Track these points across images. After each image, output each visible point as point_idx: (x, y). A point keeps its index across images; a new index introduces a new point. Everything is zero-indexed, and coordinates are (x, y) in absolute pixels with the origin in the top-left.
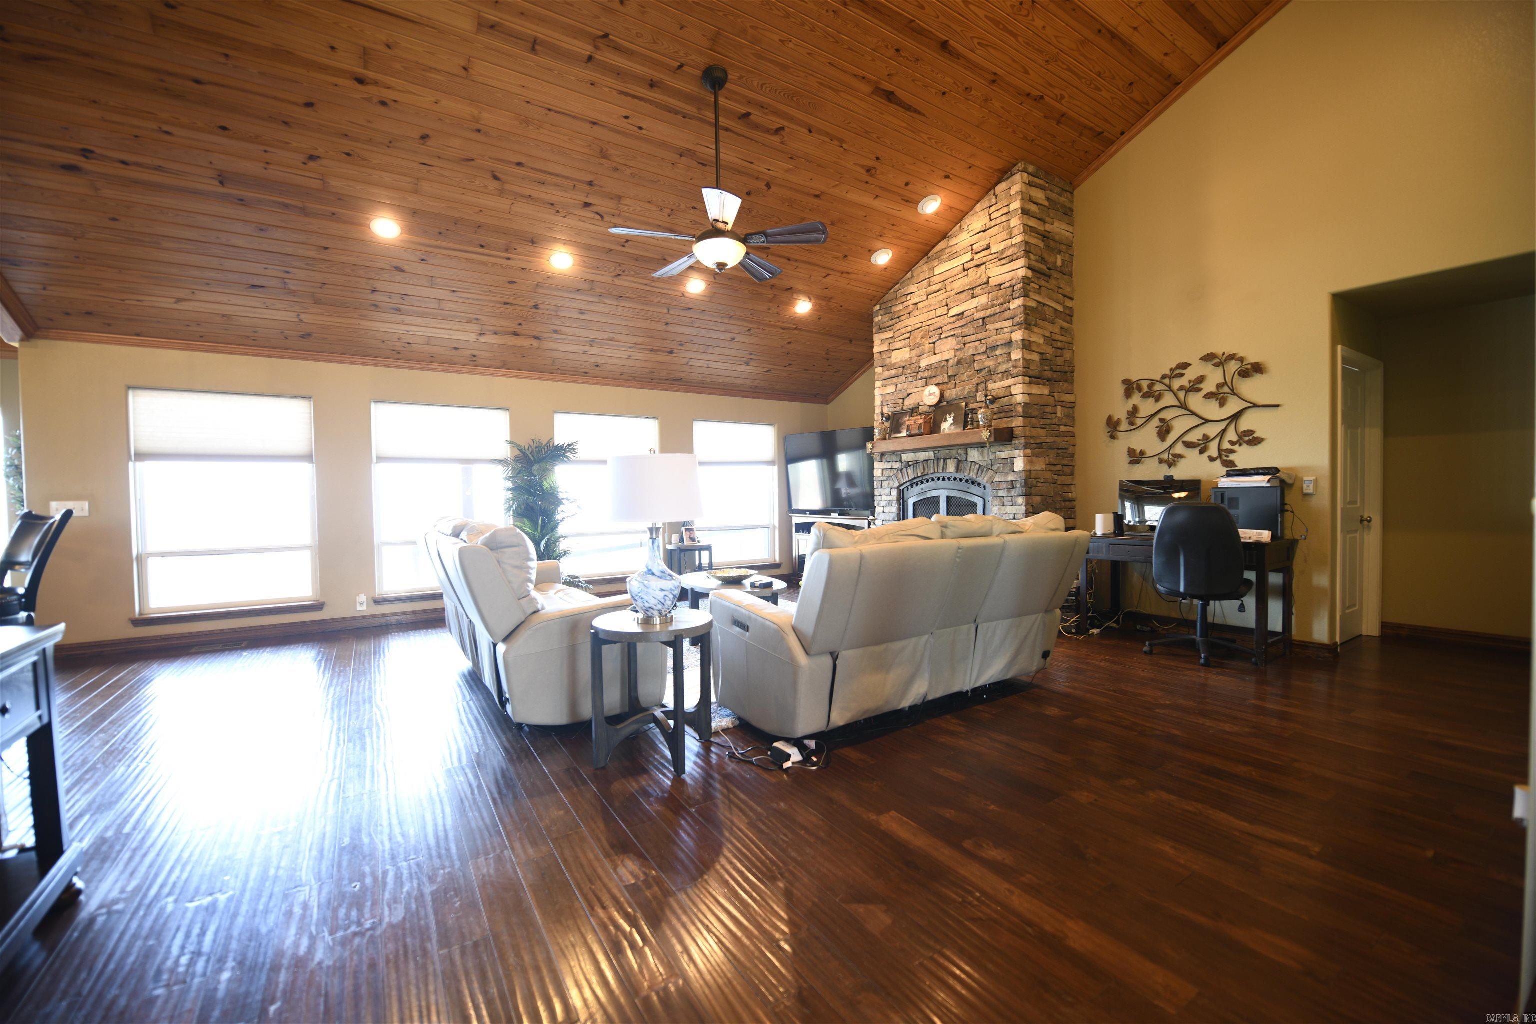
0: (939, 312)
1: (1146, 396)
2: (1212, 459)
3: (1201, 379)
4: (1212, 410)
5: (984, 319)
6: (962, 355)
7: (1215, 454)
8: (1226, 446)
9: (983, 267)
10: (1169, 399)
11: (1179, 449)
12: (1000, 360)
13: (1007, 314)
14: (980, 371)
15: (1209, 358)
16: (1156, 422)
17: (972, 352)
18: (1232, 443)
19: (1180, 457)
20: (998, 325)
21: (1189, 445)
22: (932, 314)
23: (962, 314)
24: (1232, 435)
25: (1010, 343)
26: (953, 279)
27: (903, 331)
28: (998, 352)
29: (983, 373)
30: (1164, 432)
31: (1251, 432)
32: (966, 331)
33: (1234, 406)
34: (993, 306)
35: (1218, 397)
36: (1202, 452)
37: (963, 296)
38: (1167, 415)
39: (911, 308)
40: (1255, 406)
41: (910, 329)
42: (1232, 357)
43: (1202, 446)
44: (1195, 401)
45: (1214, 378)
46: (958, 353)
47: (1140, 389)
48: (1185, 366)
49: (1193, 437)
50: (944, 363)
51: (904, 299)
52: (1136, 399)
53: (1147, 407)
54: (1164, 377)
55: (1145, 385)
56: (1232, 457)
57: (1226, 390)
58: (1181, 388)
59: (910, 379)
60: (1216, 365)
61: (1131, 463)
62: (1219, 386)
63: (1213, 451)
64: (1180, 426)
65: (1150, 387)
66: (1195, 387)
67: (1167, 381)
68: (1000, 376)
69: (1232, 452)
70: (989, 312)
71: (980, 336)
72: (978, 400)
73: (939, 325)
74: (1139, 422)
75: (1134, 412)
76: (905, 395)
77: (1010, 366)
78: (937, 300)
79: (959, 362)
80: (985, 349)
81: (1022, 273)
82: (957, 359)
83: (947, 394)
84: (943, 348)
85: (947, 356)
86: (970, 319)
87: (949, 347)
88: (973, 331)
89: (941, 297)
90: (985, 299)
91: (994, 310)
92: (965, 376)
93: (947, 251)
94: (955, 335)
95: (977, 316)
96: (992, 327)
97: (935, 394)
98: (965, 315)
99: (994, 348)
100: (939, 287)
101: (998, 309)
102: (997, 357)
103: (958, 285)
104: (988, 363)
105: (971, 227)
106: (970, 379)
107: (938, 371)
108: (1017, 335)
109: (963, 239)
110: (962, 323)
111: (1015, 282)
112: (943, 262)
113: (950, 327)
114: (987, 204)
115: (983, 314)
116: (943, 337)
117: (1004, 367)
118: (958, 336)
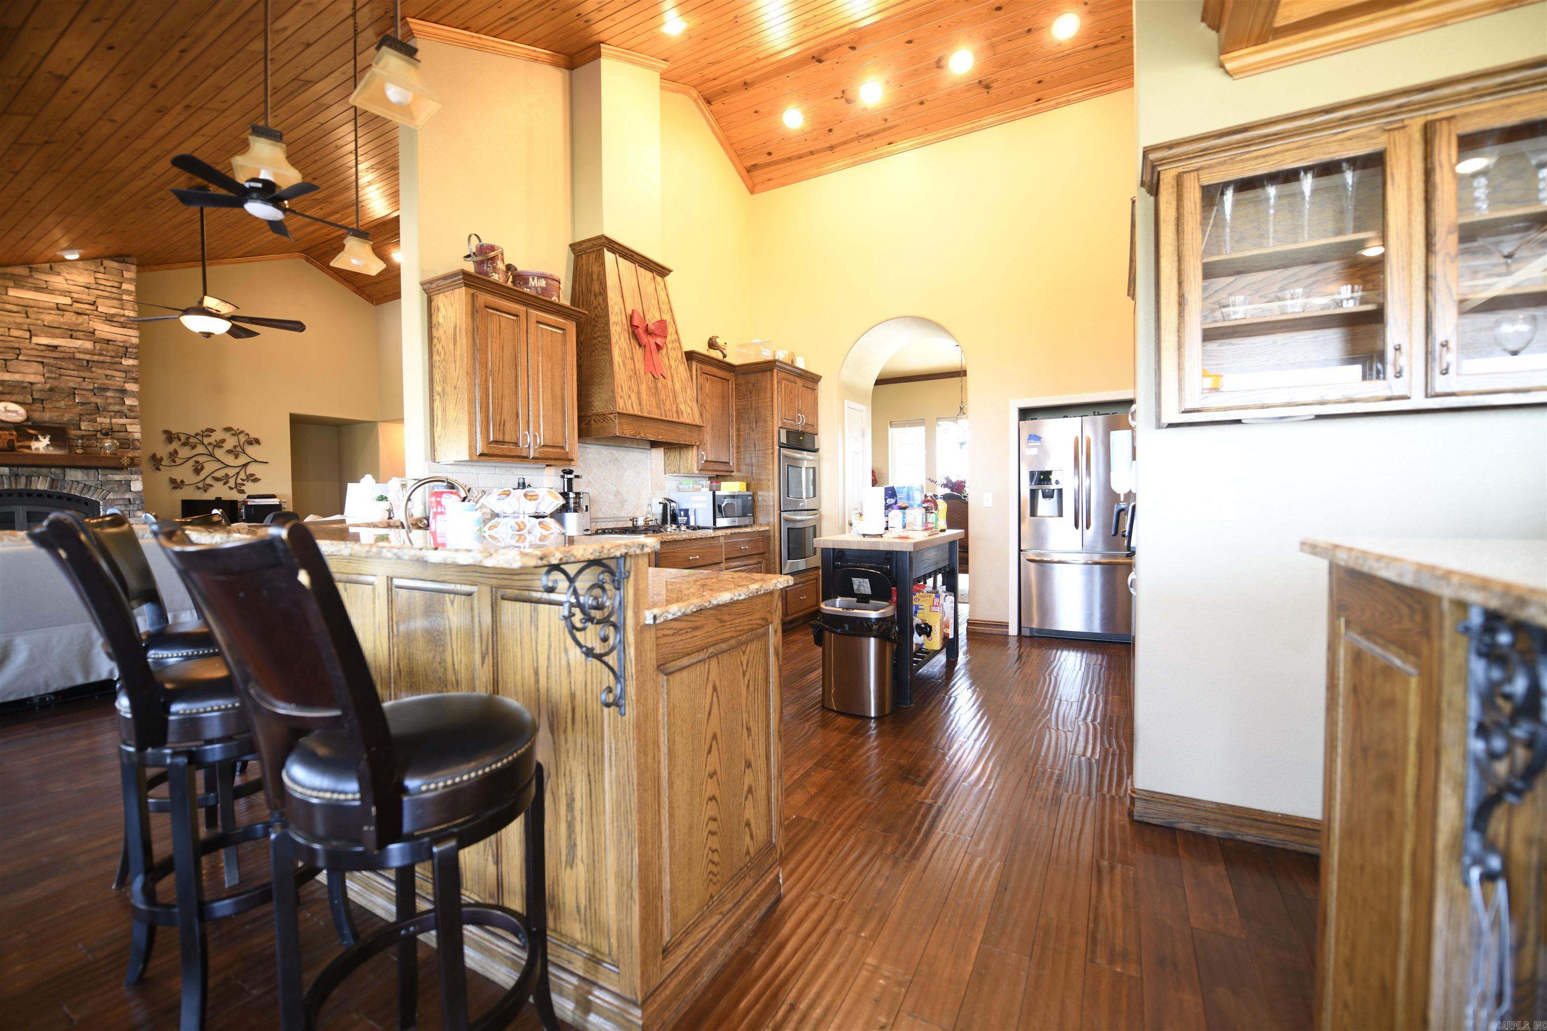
0: (16, 333)
1: (185, 444)
2: (231, 488)
3: (223, 441)
4: (230, 460)
5: (88, 361)
6: (56, 383)
7: (233, 485)
8: (239, 481)
9: (86, 317)
10: (200, 449)
11: (209, 481)
12: (110, 401)
13: (117, 367)
14: (83, 404)
15: (228, 429)
16: (191, 462)
17: (72, 385)
18: (243, 480)
19: (211, 486)
20: (109, 372)
21: (217, 479)
22: (3, 331)
23: (56, 347)
24: (242, 475)
25: (123, 391)
26: (40, 310)
28: (109, 394)
29: (88, 406)
30: (198, 470)
31: (252, 475)
32: (63, 364)
33: (243, 460)
34: (101, 355)
35: (233, 452)
36: (225, 484)
37: (57, 331)
38: (201, 459)
40: (256, 461)
42: (242, 432)
43: (225, 479)
44: (219, 453)
45: (231, 442)
46: (50, 381)
47: (179, 439)
48: (212, 431)
49: (218, 474)
50: (26, 385)
52: (175, 445)
53: (184, 452)
54: (197, 434)
55: (183, 438)
56: (243, 488)
57: (239, 449)
58: (210, 444)
60: (233, 435)
61: (174, 488)
62: (235, 447)
63: (232, 483)
64: (210, 467)
65: (187, 439)
66: (219, 444)
67: (200, 437)
68: (112, 414)
69: (243, 485)
70: (96, 358)
71: (83, 374)
72: (83, 428)
73: (16, 345)
74: (178, 461)
75: (174, 454)
77: (125, 409)
78: (11, 319)
79: (51, 390)
80: (91, 387)
81: (135, 341)
82: (48, 386)
83: (36, 415)
84: (22, 369)
85: (31, 378)
86: (67, 356)
87: (33, 371)
88: (72, 367)
89: (19, 320)
90: (88, 345)
91: (101, 358)
92: (62, 404)
93: (30, 280)
94: (42, 363)
95: (78, 355)
96: (99, 371)
97: (16, 412)
98: (59, 349)
99: (103, 389)
100: (15, 308)
101: (108, 359)
102: (107, 398)
103: (48, 318)
104: (94, 399)
105: (68, 277)
106: (68, 407)
107: (17, 390)
108: (132, 387)
109: (57, 281)
110: (55, 355)
111: (128, 345)
112: (22, 287)
113: (35, 353)
114: (93, 268)
115: (88, 357)
116: (20, 357)
117: (117, 408)
118: (48, 365)
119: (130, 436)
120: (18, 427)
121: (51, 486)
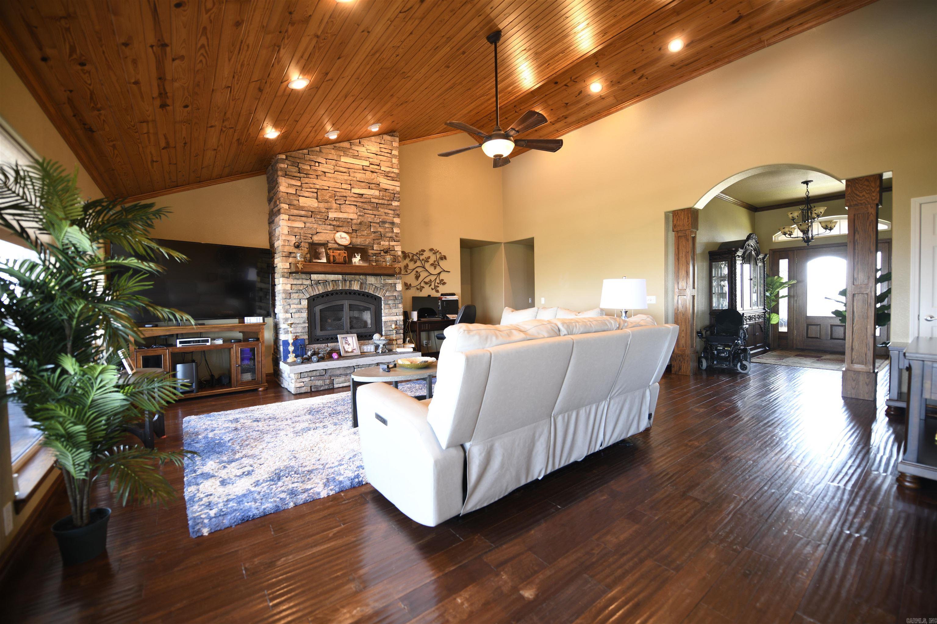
0: (344, 186)
1: (411, 260)
2: (432, 289)
3: (429, 258)
4: (432, 270)
5: (377, 204)
6: (363, 219)
7: (433, 287)
8: (436, 284)
9: (376, 174)
10: (419, 264)
11: (422, 284)
12: (387, 230)
13: (390, 207)
14: (374, 232)
15: (431, 250)
16: (414, 272)
17: (370, 220)
18: (438, 283)
19: (423, 287)
20: (386, 211)
21: (426, 283)
22: (339, 185)
23: (362, 195)
24: (438, 281)
25: (393, 223)
26: (355, 171)
27: (312, 186)
28: (387, 225)
29: (377, 234)
30: (417, 277)
31: (442, 280)
32: (366, 206)
33: (438, 270)
34: (383, 199)
35: (434, 265)
36: (430, 286)
37: (363, 184)
38: (419, 270)
39: (319, 173)
40: (444, 271)
41: (318, 187)
42: (438, 251)
43: (429, 283)
44: (427, 266)
45: (432, 259)
46: (360, 217)
47: (409, 257)
48: (424, 251)
49: (427, 280)
50: (349, 220)
51: (313, 163)
52: (407, 261)
53: (411, 266)
54: (417, 253)
55: (411, 255)
56: (438, 289)
57: (436, 263)
58: (423, 260)
59: (320, 223)
60: (434, 253)
61: (407, 289)
62: (435, 261)
63: (433, 286)
64: (423, 275)
65: (413, 257)
66: (427, 260)
67: (418, 255)
68: (388, 239)
69: (438, 287)
70: (380, 201)
71: (375, 213)
72: (375, 248)
73: (345, 195)
74: (409, 271)
75: (406, 267)
76: (314, 232)
77: (394, 235)
78: (342, 177)
79: (360, 223)
80: (378, 221)
81: (398, 189)
82: (359, 221)
83: (354, 240)
84: (348, 210)
85: (352, 216)
86: (368, 200)
87: (352, 211)
88: (370, 208)
89: (346, 178)
90: (377, 193)
91: (383, 202)
92: (365, 233)
93: (351, 151)
94: (356, 205)
95: (373, 200)
96: (382, 210)
97: (345, 238)
98: (364, 196)
99: (384, 222)
100: (344, 170)
101: (386, 202)
102: (386, 228)
103: (360, 176)
104: (380, 229)
105: (368, 147)
106: (368, 235)
107: (345, 224)
108: (397, 220)
109: (362, 151)
110: (362, 200)
111: (395, 192)
112: (347, 156)
113: (353, 199)
114: (379, 141)
115: (377, 201)
116: (346, 203)
117: (390, 235)
118: (359, 207)
119: (396, 254)
120: (346, 248)
121: (361, 287)
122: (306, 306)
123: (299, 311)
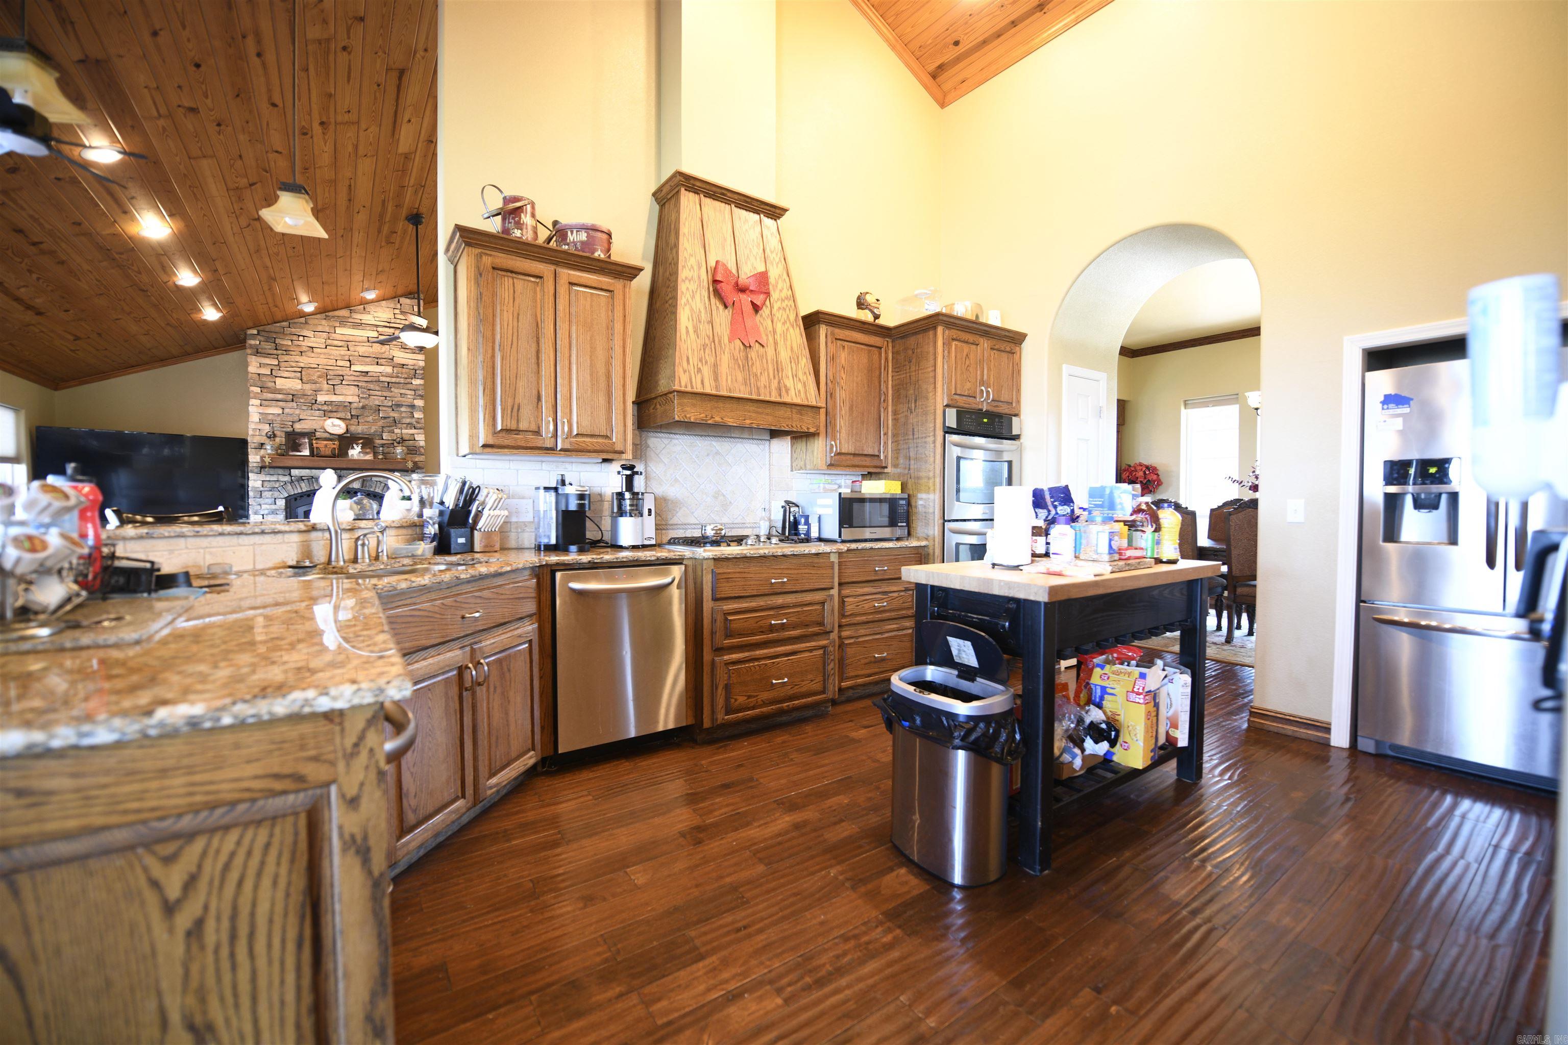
0: (340, 363)
5: (389, 383)
6: (367, 403)
12: (404, 415)
13: (409, 386)
14: (385, 418)
17: (377, 403)
20: (403, 391)
22: (333, 362)
23: (367, 372)
25: (413, 406)
26: (357, 344)
27: (294, 364)
28: (403, 409)
29: (388, 420)
32: (371, 386)
34: (397, 377)
37: (368, 359)
39: (304, 349)
41: (302, 365)
46: (363, 400)
50: (347, 404)
51: (295, 338)
59: (304, 408)
68: (405, 425)
70: (394, 380)
71: (385, 394)
72: (384, 438)
73: (341, 373)
76: (296, 419)
77: (413, 421)
78: (338, 352)
79: (363, 407)
80: (390, 404)
81: (422, 364)
82: (361, 404)
83: (353, 429)
84: (344, 392)
85: (350, 399)
86: (374, 379)
87: (351, 393)
88: (377, 388)
89: (343, 353)
90: (389, 370)
91: (398, 380)
92: (370, 419)
93: (350, 320)
94: (358, 386)
95: (382, 379)
96: (396, 391)
97: (339, 426)
98: (370, 374)
99: (399, 405)
100: (340, 343)
101: (402, 381)
102: (402, 412)
103: (363, 350)
104: (392, 414)
105: (376, 314)
106: (375, 421)
107: (341, 409)
108: (419, 403)
109: (367, 318)
110: (366, 379)
111: (416, 368)
112: (345, 326)
113: (353, 378)
114: (392, 306)
115: (388, 379)
116: (344, 382)
117: (408, 421)
118: (362, 387)
119: (417, 444)
120: (340, 437)
121: (363, 486)
122: (283, 507)
123: (274, 512)
